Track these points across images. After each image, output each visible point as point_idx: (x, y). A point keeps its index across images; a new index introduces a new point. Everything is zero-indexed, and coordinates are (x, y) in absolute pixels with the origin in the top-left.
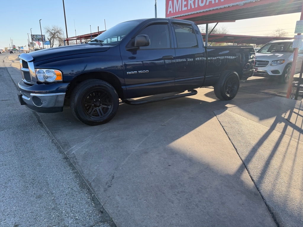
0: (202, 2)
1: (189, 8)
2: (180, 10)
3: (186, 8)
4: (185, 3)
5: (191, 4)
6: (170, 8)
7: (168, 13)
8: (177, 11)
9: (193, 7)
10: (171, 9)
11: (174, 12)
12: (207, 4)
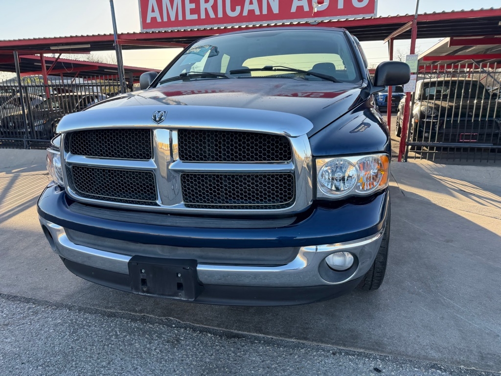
0: (233, 9)
1: (203, 16)
2: (180, 18)
3: (195, 17)
4: (193, 6)
5: (206, 9)
6: (153, 11)
7: (149, 20)
8: (173, 18)
9: (212, 15)
10: (157, 14)
11: (165, 19)
12: (245, 13)
